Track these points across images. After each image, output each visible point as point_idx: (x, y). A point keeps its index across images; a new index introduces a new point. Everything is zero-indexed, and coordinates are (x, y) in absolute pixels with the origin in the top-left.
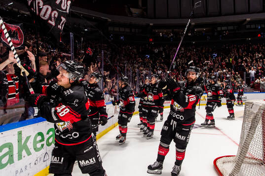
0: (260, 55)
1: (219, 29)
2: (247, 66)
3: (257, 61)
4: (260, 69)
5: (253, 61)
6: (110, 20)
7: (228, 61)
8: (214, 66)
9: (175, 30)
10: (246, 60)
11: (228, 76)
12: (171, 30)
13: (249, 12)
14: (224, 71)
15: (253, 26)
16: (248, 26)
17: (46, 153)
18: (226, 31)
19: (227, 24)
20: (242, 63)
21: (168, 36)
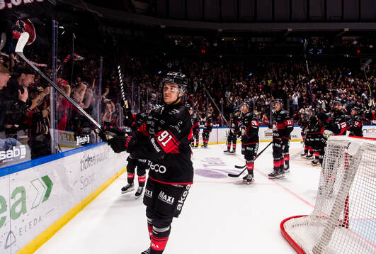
0: (303, 78)
1: (253, 40)
2: (289, 90)
3: (301, 86)
4: (305, 96)
5: (296, 84)
6: (101, 15)
7: (265, 84)
8: (248, 90)
9: (195, 37)
10: (287, 83)
11: (267, 103)
12: (190, 37)
13: (291, 20)
14: (262, 96)
15: (294, 40)
16: (289, 39)
17: (11, 232)
18: (262, 43)
19: (264, 34)
20: (282, 86)
21: (187, 45)
